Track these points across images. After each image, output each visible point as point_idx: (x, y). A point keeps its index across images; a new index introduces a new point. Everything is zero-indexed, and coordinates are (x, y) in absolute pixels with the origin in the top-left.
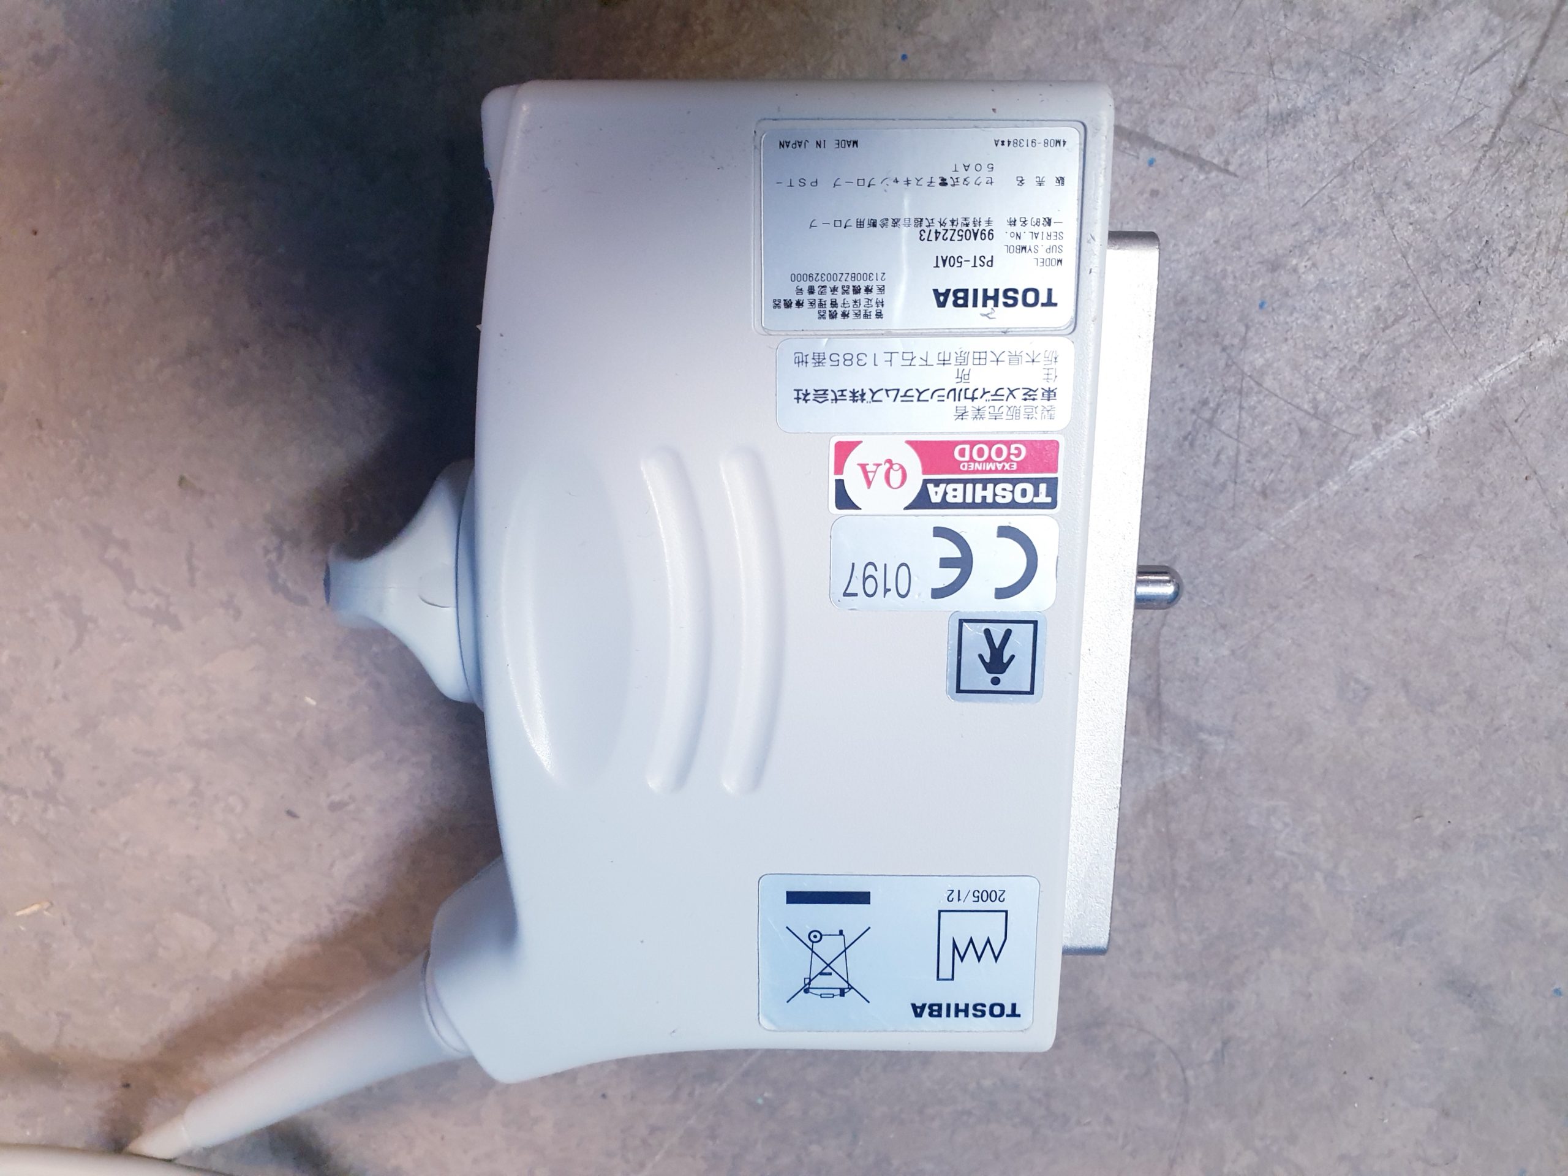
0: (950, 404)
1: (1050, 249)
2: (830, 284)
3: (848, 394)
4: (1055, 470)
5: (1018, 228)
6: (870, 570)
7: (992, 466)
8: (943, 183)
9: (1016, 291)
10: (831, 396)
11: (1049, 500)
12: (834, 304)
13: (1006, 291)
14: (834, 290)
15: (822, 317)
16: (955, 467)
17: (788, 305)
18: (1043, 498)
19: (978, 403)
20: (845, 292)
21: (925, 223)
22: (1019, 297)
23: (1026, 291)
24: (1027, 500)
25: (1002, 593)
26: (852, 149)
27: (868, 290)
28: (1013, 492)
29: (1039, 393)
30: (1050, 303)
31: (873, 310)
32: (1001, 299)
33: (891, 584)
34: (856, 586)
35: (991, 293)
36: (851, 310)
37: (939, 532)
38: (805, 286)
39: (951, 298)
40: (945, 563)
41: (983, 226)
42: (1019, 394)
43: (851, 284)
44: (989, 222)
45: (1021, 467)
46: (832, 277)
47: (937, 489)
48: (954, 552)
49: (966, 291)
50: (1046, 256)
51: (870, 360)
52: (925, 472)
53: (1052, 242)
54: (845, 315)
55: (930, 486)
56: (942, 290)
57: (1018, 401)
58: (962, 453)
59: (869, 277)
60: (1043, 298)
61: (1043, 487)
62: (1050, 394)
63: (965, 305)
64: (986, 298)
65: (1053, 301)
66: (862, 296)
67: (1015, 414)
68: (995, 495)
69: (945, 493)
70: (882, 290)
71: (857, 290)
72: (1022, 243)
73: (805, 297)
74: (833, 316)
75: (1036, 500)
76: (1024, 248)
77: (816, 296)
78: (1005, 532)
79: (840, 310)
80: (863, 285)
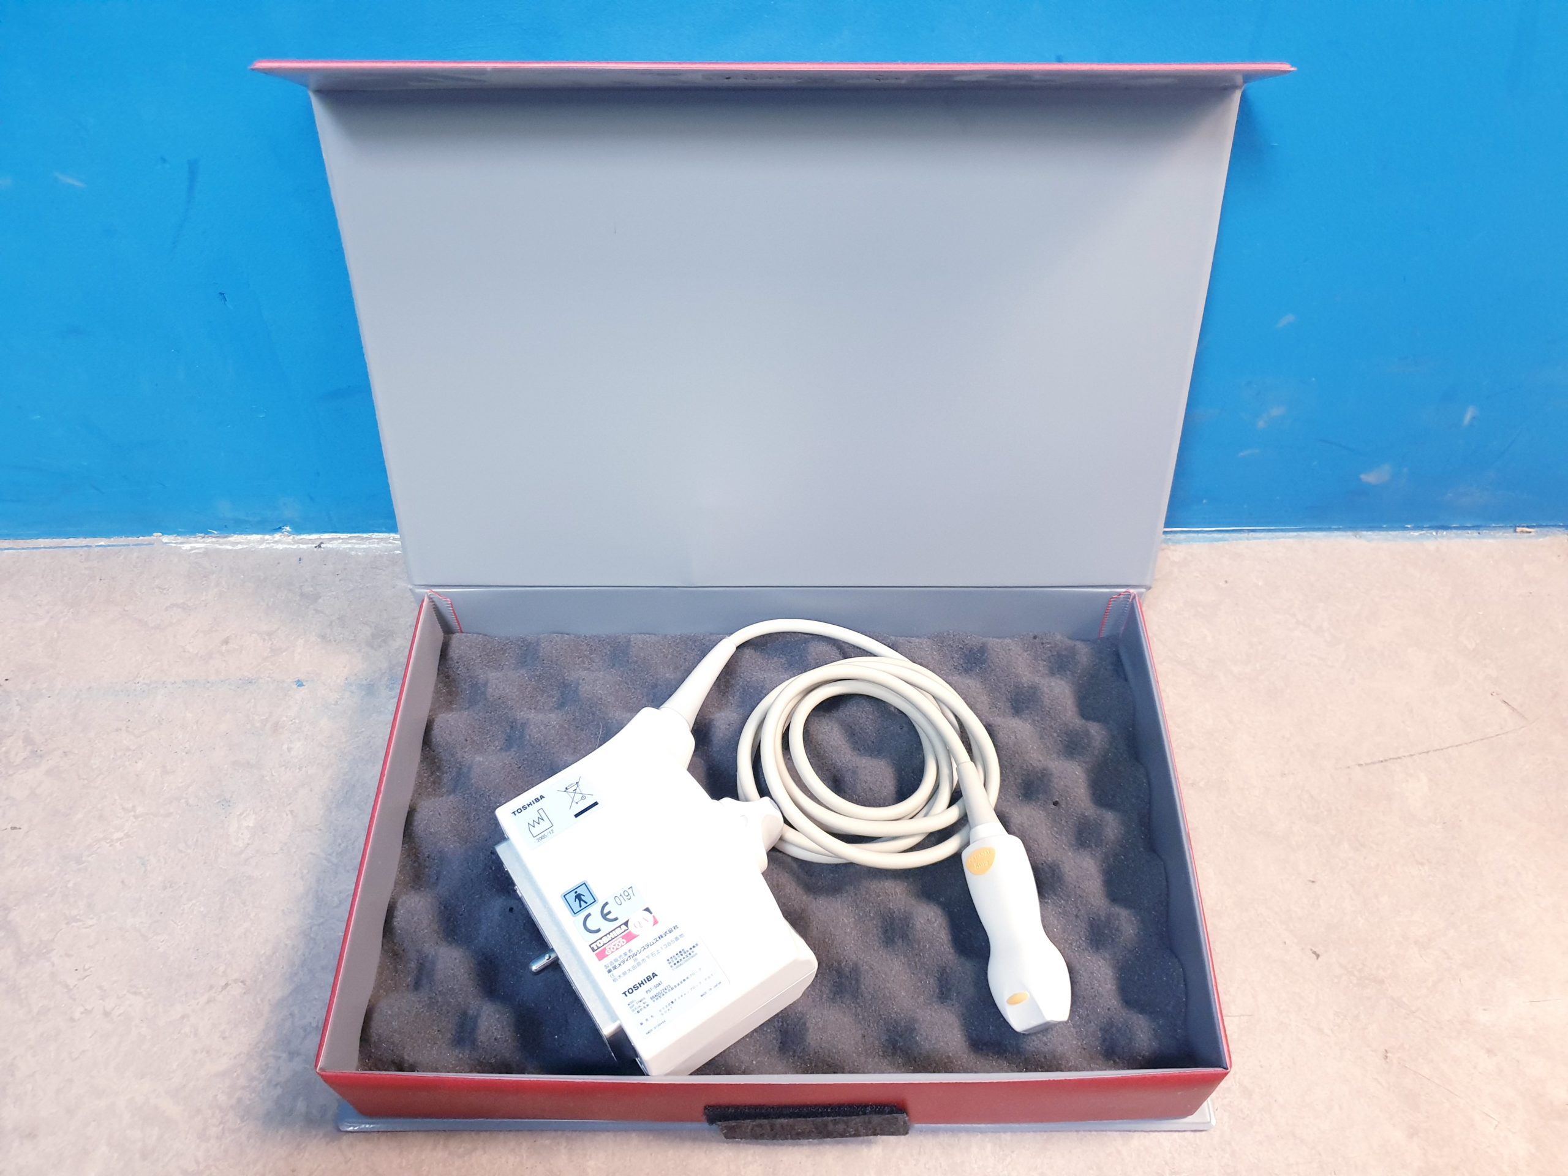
0: (635, 952)
1: (633, 1005)
2: (686, 958)
3: (664, 936)
4: (596, 954)
5: (645, 1005)
6: (629, 897)
7: (614, 944)
8: (672, 1002)
10: (668, 932)
11: (592, 946)
12: (682, 955)
13: (638, 988)
14: (684, 958)
15: (683, 950)
16: (623, 938)
17: (694, 947)
18: (594, 946)
19: (627, 956)
20: (681, 960)
21: (670, 989)
22: (634, 989)
23: (633, 992)
24: (598, 942)
25: (589, 915)
26: (702, 994)
27: (675, 964)
28: (603, 941)
29: (612, 969)
31: (670, 960)
32: (638, 985)
33: (621, 898)
34: (630, 891)
36: (676, 956)
37: (616, 919)
38: (692, 954)
39: (652, 977)
40: (609, 913)
41: (655, 999)
42: (617, 966)
43: (680, 962)
44: (654, 1001)
45: (605, 949)
46: (686, 961)
47: (624, 929)
48: (608, 917)
49: (649, 981)
50: (634, 1003)
51: (663, 948)
52: (630, 932)
53: (634, 1008)
54: (677, 954)
55: (627, 928)
57: (617, 964)
58: (623, 942)
59: (677, 967)
60: (627, 993)
61: (596, 948)
62: (609, 971)
63: (647, 978)
64: (642, 983)
65: (624, 994)
66: (675, 962)
67: (616, 960)
68: (607, 938)
69: (621, 929)
70: (671, 966)
71: (678, 962)
72: (642, 1002)
73: (690, 951)
74: (680, 952)
75: (595, 944)
76: (641, 1001)
77: (688, 953)
78: (598, 931)
79: (679, 954)
80: (677, 964)
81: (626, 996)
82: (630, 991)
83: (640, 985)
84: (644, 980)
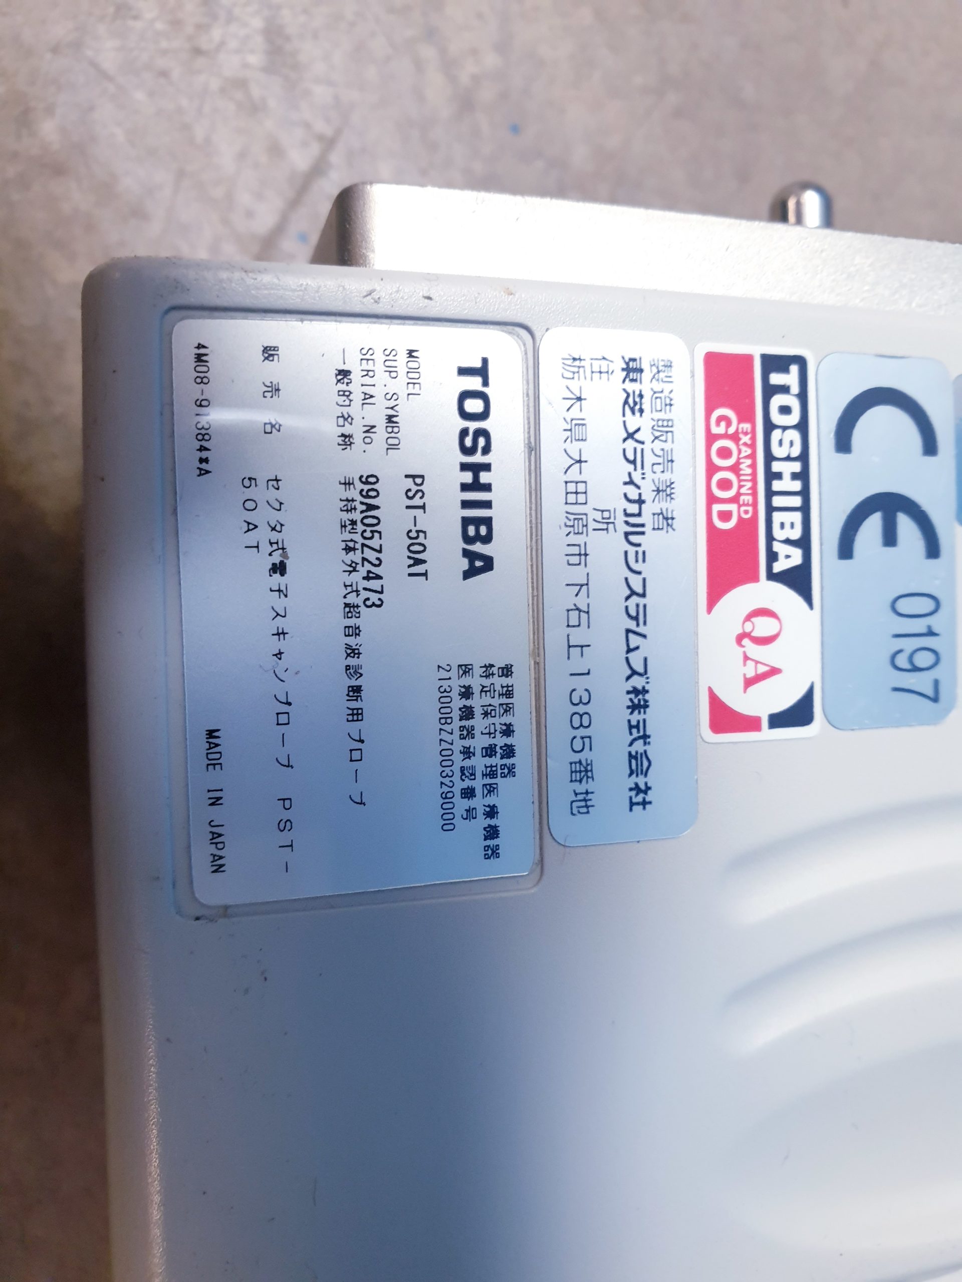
0: (649, 541)
1: (391, 372)
2: (458, 758)
3: (635, 717)
4: (749, 359)
5: (356, 430)
6: (902, 661)
8: (279, 568)
9: (464, 433)
10: (639, 746)
11: (794, 369)
12: (490, 751)
13: (465, 451)
14: (467, 753)
15: (511, 771)
16: (747, 527)
17: (492, 832)
18: (791, 378)
19: (648, 495)
20: (469, 733)
21: (352, 599)
22: (473, 426)
23: (465, 415)
24: (795, 404)
25: (930, 447)
26: (225, 741)
27: (467, 693)
28: (785, 428)
29: (630, 387)
30: (482, 372)
31: (499, 682)
32: (478, 458)
33: (919, 626)
34: (922, 682)
35: (468, 477)
36: (499, 721)
37: (846, 550)
38: (462, 805)
39: (478, 547)
40: (890, 538)
41: (354, 493)
42: (634, 422)
43: (457, 724)
44: (348, 484)
45: (746, 415)
46: (446, 758)
47: (781, 557)
48: (874, 524)
49: (466, 522)
50: (403, 379)
51: (580, 683)
52: (755, 578)
53: (379, 368)
54: (508, 731)
55: (778, 567)
56: (465, 564)
57: (644, 423)
58: (725, 516)
59: (444, 693)
60: (474, 383)
61: (776, 379)
62: (632, 370)
63: (488, 522)
64: (476, 486)
65: (478, 364)
66: (477, 702)
67: (663, 430)
68: (788, 458)
69: (788, 541)
70: (466, 670)
71: (467, 713)
72: (381, 423)
73: (479, 803)
74: (509, 751)
75: (795, 389)
76: (390, 418)
77: (478, 784)
78: (843, 443)
79: (500, 741)
80: (458, 703)
81: (463, 371)
82: (474, 406)
83: (477, 469)
84: (487, 505)
